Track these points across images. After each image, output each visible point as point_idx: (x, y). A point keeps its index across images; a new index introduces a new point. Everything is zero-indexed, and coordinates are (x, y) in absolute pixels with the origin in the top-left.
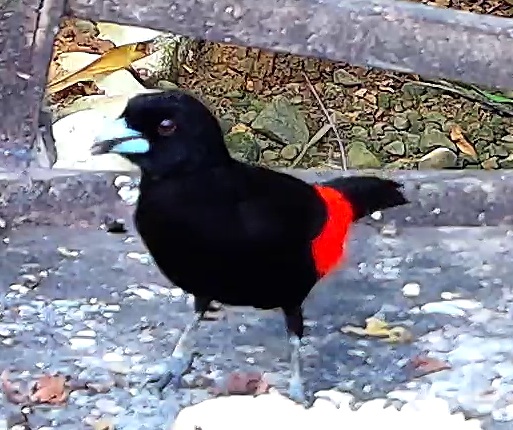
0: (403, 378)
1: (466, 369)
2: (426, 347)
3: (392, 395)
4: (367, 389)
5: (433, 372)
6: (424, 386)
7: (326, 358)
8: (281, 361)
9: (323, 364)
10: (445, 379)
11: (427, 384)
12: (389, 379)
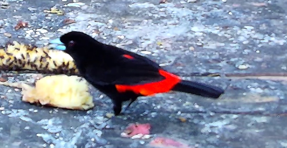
0: (62, 25)
1: (80, 23)
2: (69, 16)
3: (59, 30)
4: (51, 28)
5: (70, 24)
6: (68, 28)
7: (39, 19)
8: (26, 20)
9: (38, 21)
10: (74, 25)
11: (69, 27)
12: (58, 25)
